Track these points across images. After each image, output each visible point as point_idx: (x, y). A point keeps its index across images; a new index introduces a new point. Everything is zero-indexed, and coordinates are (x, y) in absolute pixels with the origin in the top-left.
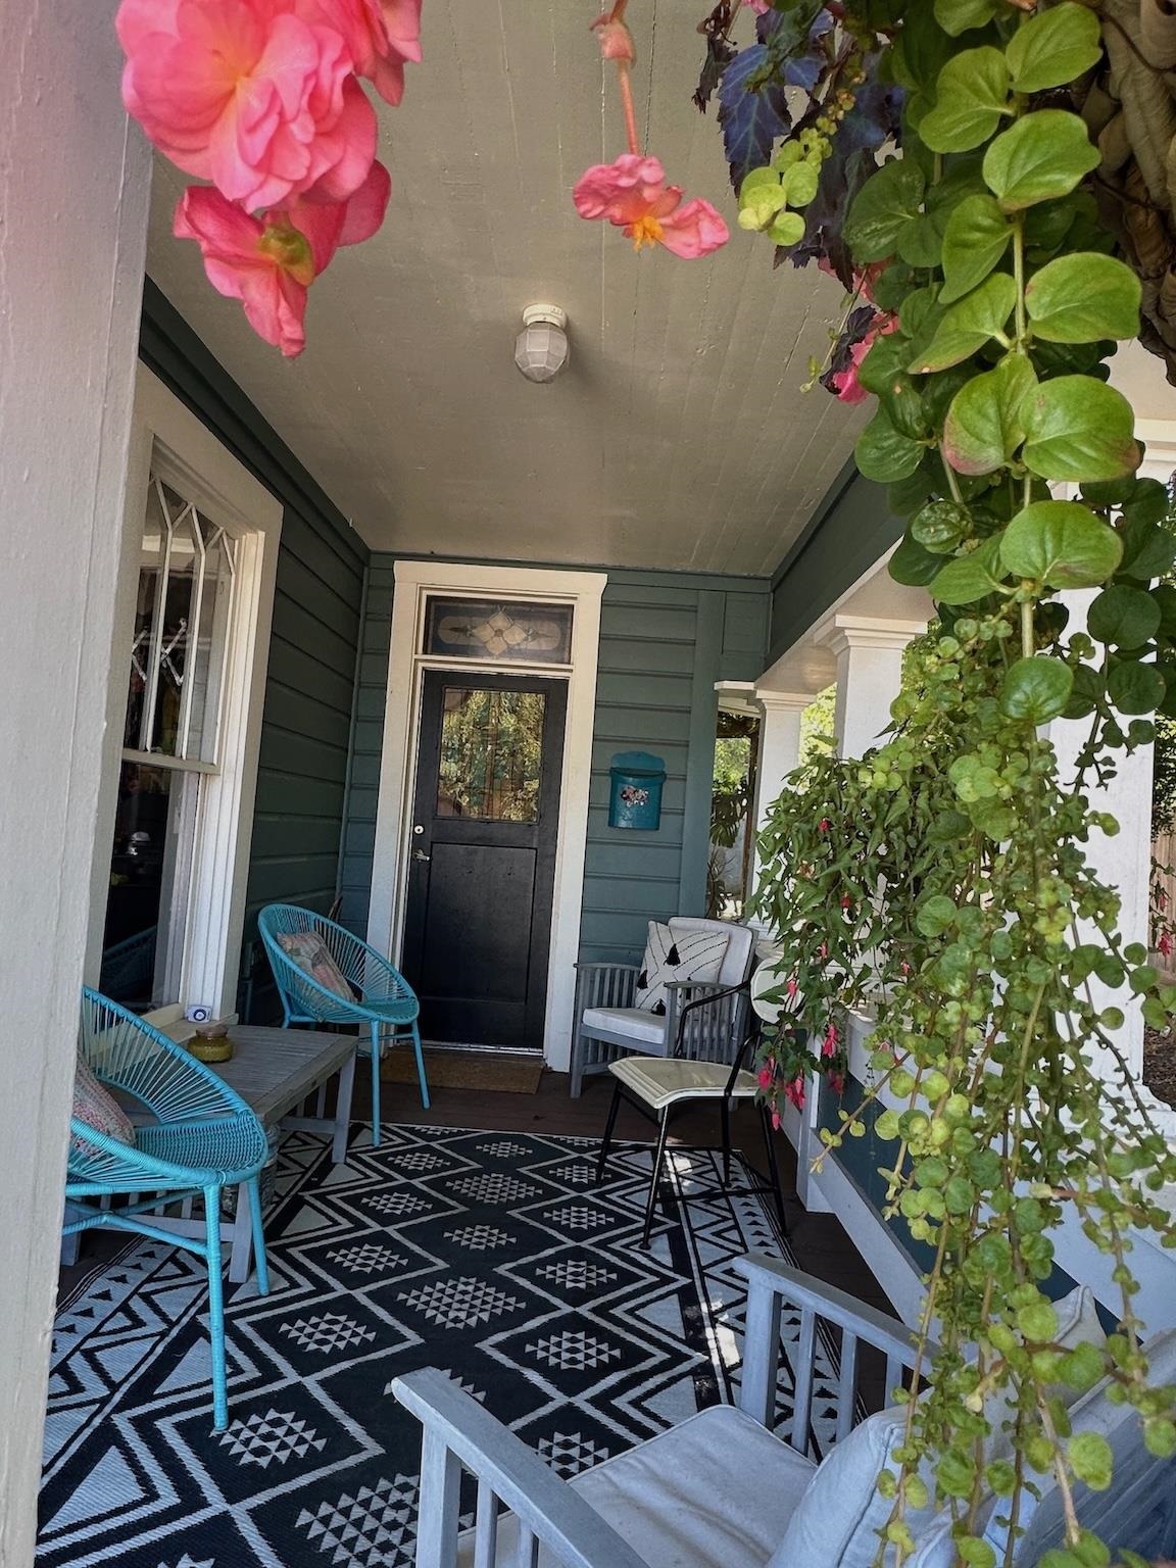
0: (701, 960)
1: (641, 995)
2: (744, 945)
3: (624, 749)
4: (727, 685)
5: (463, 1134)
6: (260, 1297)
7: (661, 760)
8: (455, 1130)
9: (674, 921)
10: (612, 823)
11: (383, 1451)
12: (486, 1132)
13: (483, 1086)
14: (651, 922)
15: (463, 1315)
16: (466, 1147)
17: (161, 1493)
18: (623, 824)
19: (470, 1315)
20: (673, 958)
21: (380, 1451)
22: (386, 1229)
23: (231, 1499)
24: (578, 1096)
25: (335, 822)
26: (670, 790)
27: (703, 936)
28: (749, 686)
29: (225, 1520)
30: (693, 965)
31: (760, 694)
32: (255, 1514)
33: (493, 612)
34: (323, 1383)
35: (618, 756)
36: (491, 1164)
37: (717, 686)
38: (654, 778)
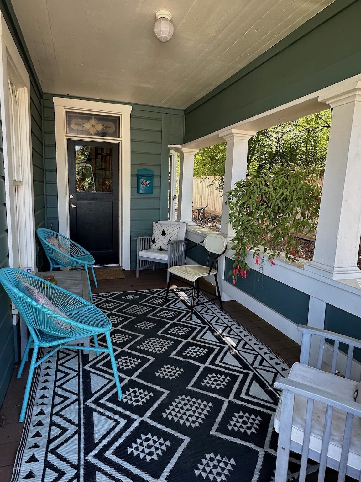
0: (173, 233)
1: (153, 245)
2: (184, 228)
3: (140, 167)
4: (173, 146)
5: (115, 294)
6: (97, 357)
7: (152, 171)
8: (111, 293)
9: (159, 222)
10: (138, 192)
11: (170, 392)
12: (121, 293)
13: (109, 278)
14: (153, 223)
15: (160, 349)
16: (119, 298)
17: (120, 421)
18: (141, 191)
19: (162, 348)
20: (164, 234)
21: (169, 392)
22: (117, 328)
23: (141, 416)
24: (139, 277)
25: (43, 196)
26: (156, 180)
27: (172, 226)
28: (179, 146)
29: (143, 422)
30: (170, 235)
31: (183, 149)
32: (150, 417)
33: (91, 118)
34: (137, 377)
35: (138, 170)
36: (131, 303)
37: (169, 146)
38: (150, 177)
